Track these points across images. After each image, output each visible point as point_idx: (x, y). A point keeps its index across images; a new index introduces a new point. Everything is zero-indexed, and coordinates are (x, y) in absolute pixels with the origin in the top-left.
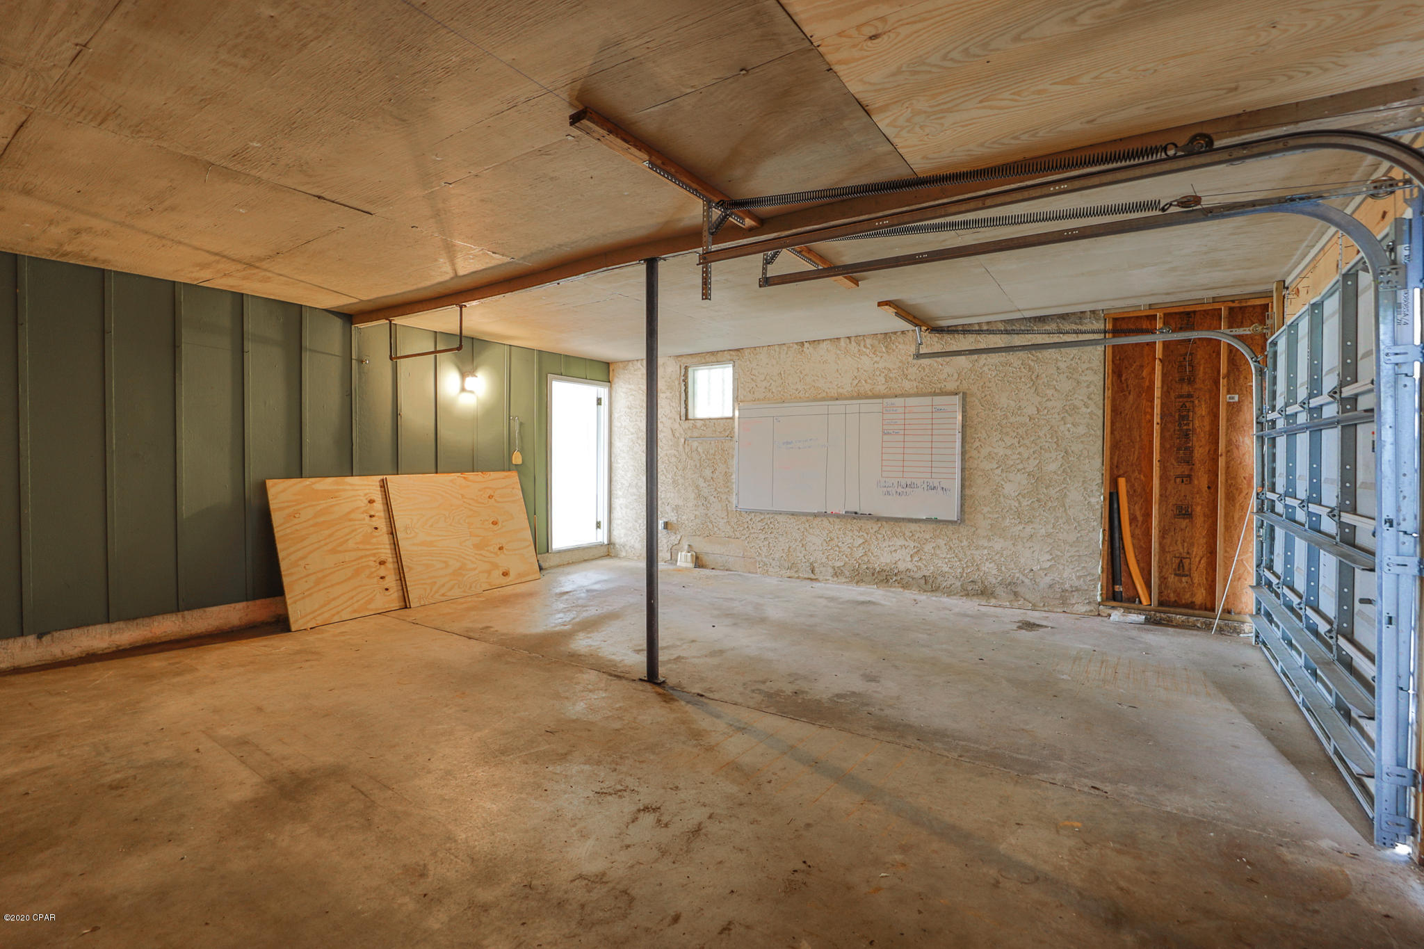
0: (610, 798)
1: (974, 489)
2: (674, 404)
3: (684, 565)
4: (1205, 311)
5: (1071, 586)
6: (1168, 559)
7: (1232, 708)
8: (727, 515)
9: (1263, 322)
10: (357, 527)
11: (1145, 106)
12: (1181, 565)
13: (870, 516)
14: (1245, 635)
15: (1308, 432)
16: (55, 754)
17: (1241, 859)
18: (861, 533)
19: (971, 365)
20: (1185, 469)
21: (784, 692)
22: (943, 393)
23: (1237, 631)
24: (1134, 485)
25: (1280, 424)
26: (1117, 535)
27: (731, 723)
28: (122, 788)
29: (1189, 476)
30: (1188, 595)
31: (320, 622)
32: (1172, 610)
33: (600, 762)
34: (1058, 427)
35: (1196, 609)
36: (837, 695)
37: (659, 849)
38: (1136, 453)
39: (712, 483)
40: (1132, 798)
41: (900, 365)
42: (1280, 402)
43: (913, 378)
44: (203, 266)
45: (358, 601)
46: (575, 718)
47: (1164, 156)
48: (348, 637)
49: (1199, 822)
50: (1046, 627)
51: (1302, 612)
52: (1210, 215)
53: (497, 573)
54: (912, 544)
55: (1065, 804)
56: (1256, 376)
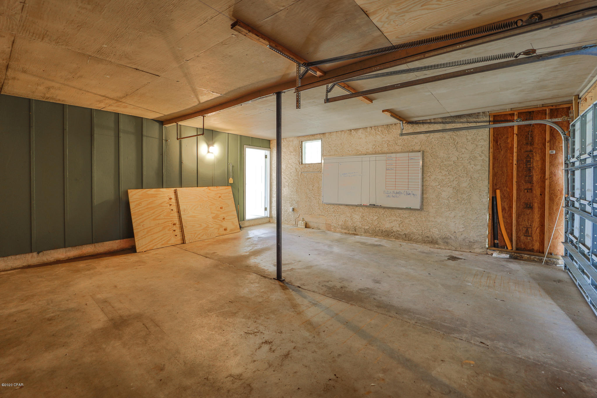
0: (251, 336)
1: (427, 195)
2: (297, 158)
3: (301, 227)
4: (538, 111)
5: (474, 240)
6: (521, 228)
7: (553, 303)
8: (319, 205)
9: (567, 115)
10: (164, 209)
11: (506, 4)
12: (527, 231)
13: (380, 207)
14: (559, 265)
15: (593, 168)
16: (32, 303)
17: (559, 387)
18: (377, 214)
19: (426, 138)
20: (529, 186)
21: (336, 287)
22: (413, 151)
23: (555, 264)
24: (504, 193)
25: (577, 164)
26: (495, 217)
27: (311, 301)
28: (52, 320)
29: (531, 189)
30: (530, 246)
31: (148, 249)
32: (522, 252)
33: (250, 317)
34: (467, 166)
35: (535, 252)
36: (361, 289)
37: (268, 363)
38: (505, 178)
39: (312, 191)
40: (501, 349)
41: (394, 139)
42: (577, 153)
43: (400, 145)
44: (100, 102)
45: (164, 240)
46: (243, 296)
47: (516, 26)
48: (158, 255)
49: (536, 364)
50: (461, 259)
51: (590, 257)
52: (540, 58)
53: (222, 230)
54: (400, 219)
55: (467, 351)
56: (564, 141)
